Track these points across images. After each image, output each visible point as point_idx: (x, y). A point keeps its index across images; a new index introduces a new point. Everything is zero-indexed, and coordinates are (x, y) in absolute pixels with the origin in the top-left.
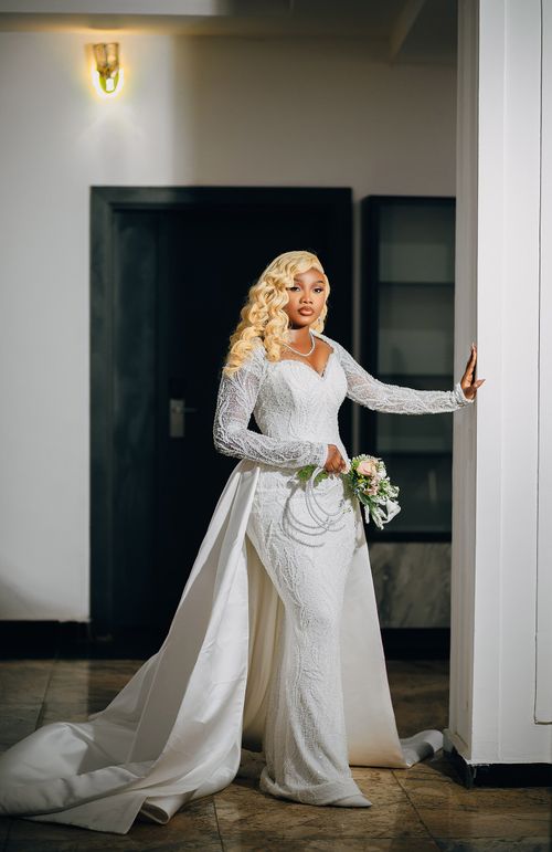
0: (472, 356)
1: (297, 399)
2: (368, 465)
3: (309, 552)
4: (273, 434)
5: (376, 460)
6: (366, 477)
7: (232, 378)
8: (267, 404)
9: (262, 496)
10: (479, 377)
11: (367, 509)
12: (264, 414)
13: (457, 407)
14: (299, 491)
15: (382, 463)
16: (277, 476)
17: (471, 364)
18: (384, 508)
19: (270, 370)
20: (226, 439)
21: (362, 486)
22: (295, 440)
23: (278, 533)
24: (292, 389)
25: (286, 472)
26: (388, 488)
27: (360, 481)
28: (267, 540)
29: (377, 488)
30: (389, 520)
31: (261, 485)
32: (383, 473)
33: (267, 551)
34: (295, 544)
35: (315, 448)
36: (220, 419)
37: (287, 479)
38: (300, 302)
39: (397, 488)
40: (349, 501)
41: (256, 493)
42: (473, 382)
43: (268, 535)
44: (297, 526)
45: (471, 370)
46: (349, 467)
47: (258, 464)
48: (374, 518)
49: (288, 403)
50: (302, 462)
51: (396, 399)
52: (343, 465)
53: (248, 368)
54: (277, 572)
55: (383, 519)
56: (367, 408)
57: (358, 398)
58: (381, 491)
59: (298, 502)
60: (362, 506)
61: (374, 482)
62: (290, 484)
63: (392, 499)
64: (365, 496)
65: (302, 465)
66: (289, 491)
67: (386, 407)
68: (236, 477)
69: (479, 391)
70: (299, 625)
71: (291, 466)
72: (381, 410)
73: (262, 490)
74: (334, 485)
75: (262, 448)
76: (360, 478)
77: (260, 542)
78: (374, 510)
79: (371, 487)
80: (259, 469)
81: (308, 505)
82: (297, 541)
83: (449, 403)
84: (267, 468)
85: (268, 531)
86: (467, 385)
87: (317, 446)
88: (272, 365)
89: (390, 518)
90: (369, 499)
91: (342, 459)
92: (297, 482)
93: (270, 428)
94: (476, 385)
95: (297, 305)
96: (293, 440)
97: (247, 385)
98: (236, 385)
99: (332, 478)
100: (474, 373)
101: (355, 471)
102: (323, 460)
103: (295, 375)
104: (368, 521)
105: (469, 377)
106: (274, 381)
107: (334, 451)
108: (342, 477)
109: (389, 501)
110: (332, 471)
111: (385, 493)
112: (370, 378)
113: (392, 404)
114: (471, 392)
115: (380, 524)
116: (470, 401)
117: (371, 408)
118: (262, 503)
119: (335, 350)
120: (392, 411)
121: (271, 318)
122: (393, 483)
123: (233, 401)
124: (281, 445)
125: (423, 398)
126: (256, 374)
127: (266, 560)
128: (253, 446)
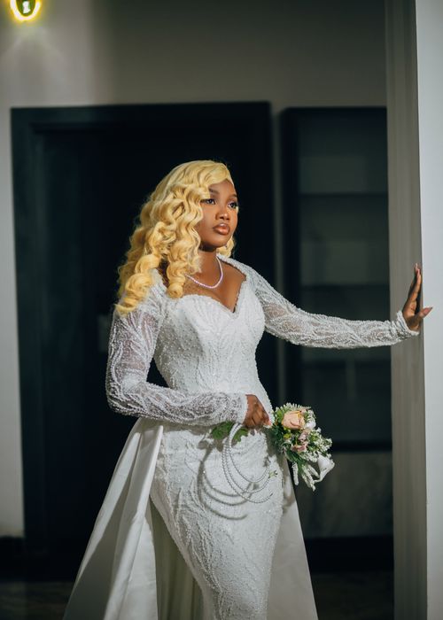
0: (416, 279)
1: (204, 342)
2: (295, 416)
3: (228, 526)
4: (179, 385)
5: (303, 409)
6: (294, 431)
7: (125, 321)
8: (169, 349)
9: (168, 459)
10: (425, 305)
11: (296, 468)
12: (166, 360)
13: (398, 340)
14: (215, 452)
15: (311, 412)
16: (186, 435)
17: (415, 289)
18: (316, 466)
19: (169, 308)
20: (121, 395)
21: (289, 441)
22: (206, 391)
23: (188, 503)
24: (198, 330)
25: (197, 430)
26: (319, 441)
27: (286, 436)
28: (175, 511)
29: (306, 443)
30: (321, 479)
31: (166, 445)
32: (312, 424)
33: (176, 525)
34: (210, 515)
35: (230, 400)
36: (113, 370)
37: (199, 438)
38: (216, 218)
39: (330, 440)
40: (273, 459)
41: (160, 456)
42: (417, 310)
43: (176, 506)
44: (213, 493)
45: (415, 296)
46: (272, 419)
47: (161, 422)
48: (304, 477)
49: (194, 348)
50: (216, 418)
51: (324, 331)
52: (265, 419)
53: (144, 308)
54: (189, 551)
55: (315, 478)
56: (290, 343)
57: (277, 332)
58: (311, 444)
59: (214, 464)
60: (290, 465)
61: (303, 437)
62: (203, 445)
63: (324, 454)
64: (294, 453)
65: (217, 421)
66: (203, 452)
67: (313, 341)
68: (135, 439)
69: (427, 321)
70: (217, 613)
71: (204, 423)
72: (306, 344)
73: (167, 451)
74: (256, 442)
75: (167, 404)
76: (285, 432)
77: (168, 513)
78: (304, 468)
79: (299, 443)
80: (162, 428)
81: (225, 467)
82: (212, 511)
83: (388, 335)
84: (173, 427)
85: (177, 501)
86: (411, 313)
87: (233, 398)
88: (172, 302)
89: (322, 476)
90: (297, 456)
91: (264, 411)
92: (211, 441)
93: (174, 378)
94: (421, 314)
95: (211, 221)
96: (203, 391)
97: (143, 329)
98: (130, 329)
99: (253, 434)
100: (419, 300)
101: (280, 425)
102: (242, 414)
103: (202, 313)
104: (297, 483)
105: (413, 305)
106: (175, 323)
107: (254, 402)
108: (265, 431)
109: (321, 457)
110: (253, 428)
111: (316, 447)
112: (292, 307)
113: (319, 337)
114: (415, 322)
115: (312, 483)
116: (415, 333)
117: (294, 342)
118: (168, 466)
119: (248, 277)
120: (320, 346)
121: (178, 238)
122: (324, 434)
123: (128, 350)
124: (191, 399)
125: (356, 329)
126: (154, 313)
127: (176, 534)
128: (156, 403)
